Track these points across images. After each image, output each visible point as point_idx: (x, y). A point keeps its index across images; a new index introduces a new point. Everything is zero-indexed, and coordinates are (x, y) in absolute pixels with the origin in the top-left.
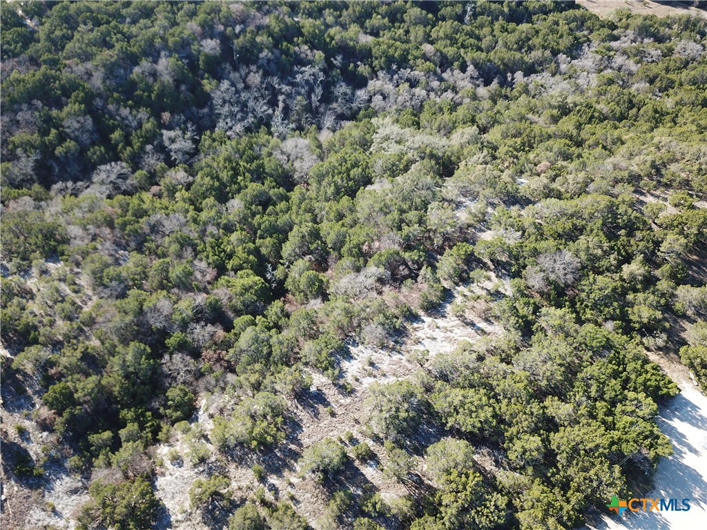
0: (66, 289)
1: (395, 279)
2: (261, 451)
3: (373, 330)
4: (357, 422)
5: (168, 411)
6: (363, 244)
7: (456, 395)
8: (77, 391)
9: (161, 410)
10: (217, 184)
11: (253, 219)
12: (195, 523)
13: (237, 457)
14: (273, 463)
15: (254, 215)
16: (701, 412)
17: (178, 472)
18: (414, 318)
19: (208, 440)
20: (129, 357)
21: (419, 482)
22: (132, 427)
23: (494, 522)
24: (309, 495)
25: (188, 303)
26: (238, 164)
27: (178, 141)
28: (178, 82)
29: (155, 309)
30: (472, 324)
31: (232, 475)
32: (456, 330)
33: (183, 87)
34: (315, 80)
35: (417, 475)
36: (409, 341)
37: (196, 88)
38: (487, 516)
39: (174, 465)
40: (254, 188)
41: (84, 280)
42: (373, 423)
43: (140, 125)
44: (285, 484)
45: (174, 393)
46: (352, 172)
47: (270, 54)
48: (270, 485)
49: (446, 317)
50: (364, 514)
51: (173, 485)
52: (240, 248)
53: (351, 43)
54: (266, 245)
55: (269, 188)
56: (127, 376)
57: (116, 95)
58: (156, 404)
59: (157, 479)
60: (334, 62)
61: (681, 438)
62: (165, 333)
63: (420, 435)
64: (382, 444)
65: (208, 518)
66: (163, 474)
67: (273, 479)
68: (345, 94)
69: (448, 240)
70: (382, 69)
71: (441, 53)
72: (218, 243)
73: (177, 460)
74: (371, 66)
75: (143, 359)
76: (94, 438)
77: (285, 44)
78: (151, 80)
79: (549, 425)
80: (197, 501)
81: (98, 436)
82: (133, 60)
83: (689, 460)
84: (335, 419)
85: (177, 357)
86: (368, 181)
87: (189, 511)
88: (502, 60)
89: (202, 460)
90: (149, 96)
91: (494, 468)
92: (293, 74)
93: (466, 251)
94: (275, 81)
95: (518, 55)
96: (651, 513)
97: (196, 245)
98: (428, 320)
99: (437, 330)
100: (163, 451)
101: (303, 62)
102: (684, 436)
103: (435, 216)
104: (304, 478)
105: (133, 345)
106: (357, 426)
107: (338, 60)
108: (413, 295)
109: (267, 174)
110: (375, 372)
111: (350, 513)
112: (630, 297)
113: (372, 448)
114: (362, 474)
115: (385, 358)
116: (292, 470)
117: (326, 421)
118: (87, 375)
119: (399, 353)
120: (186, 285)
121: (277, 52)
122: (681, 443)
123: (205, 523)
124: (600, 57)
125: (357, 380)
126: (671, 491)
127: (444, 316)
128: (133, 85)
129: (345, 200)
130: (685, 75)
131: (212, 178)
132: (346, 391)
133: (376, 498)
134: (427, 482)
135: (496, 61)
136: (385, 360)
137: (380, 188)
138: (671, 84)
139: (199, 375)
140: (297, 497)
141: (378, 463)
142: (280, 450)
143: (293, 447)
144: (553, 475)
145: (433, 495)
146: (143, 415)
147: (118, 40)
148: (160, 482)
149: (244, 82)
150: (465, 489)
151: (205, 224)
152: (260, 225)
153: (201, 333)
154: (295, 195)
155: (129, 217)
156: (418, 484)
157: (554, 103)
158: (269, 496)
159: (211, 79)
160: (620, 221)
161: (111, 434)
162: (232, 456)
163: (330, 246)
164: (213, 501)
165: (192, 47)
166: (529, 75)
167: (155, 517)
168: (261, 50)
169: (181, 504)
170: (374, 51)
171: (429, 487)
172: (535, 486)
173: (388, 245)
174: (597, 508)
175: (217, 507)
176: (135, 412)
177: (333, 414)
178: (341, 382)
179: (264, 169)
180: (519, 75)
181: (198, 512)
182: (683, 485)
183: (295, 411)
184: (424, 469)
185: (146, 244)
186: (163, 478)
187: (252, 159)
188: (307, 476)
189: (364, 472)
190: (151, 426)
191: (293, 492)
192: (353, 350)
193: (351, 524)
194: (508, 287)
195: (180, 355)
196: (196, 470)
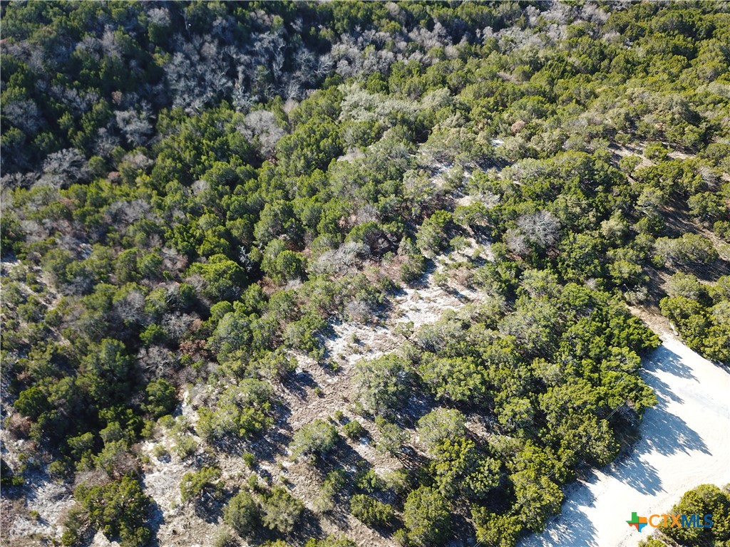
0: (26, 289)
1: (375, 254)
2: (250, 438)
3: (356, 307)
4: (346, 400)
5: (149, 407)
6: (339, 219)
7: (444, 365)
8: (50, 394)
9: (142, 406)
10: (179, 165)
11: (221, 201)
12: (189, 516)
13: (226, 447)
14: (264, 450)
15: (221, 196)
16: (682, 361)
17: (166, 468)
18: (397, 291)
19: (194, 433)
20: (103, 355)
21: (412, 454)
22: (113, 426)
23: (488, 486)
24: (302, 478)
25: (159, 294)
26: (200, 142)
27: (133, 122)
28: (127, 57)
29: (126, 303)
30: (455, 293)
31: (222, 465)
32: (439, 300)
33: (133, 63)
34: (275, 47)
35: (410, 448)
36: (393, 315)
37: (147, 63)
38: (482, 481)
39: (161, 461)
40: (219, 167)
41: (46, 278)
42: (362, 399)
43: (90, 107)
44: (278, 469)
45: (154, 388)
46: (321, 144)
47: (224, 21)
48: (262, 472)
49: (428, 288)
50: (360, 491)
51: (162, 481)
52: (210, 232)
53: (311, 5)
54: (237, 226)
55: (235, 165)
56: (102, 374)
57: (59, 75)
58: (136, 401)
59: (144, 477)
60: (294, 27)
61: (664, 387)
62: (138, 327)
63: (410, 408)
64: (373, 420)
65: (202, 510)
66: (151, 471)
67: (265, 466)
68: (308, 61)
69: (426, 209)
70: (345, 31)
71: (406, 11)
72: (186, 228)
73: (164, 456)
74: (333, 29)
75: (118, 356)
76: (73, 441)
77: (240, 9)
78: (97, 57)
79: (538, 386)
80: (188, 495)
81: (78, 438)
82: (75, 36)
83: (672, 408)
84: (324, 400)
85: (154, 351)
86: (339, 152)
87: (181, 505)
88: (470, 15)
89: (190, 453)
90: (97, 75)
91: (485, 433)
92: (251, 44)
93: (445, 219)
94: (232, 50)
95: (486, 10)
96: (638, 462)
97: (164, 232)
98: (410, 292)
99: (421, 301)
100: (148, 447)
101: (261, 29)
102: (667, 386)
103: (411, 184)
104: (296, 462)
105: (106, 342)
106: (346, 404)
107: (298, 25)
108: (393, 268)
109: (231, 151)
110: (361, 349)
111: (346, 492)
112: (610, 253)
113: (363, 426)
114: (355, 452)
115: (370, 334)
116: (283, 454)
117: (315, 402)
118: (60, 377)
119: (384, 327)
120: (156, 274)
121: (232, 19)
122: (664, 392)
123: (199, 516)
124: (569, 7)
125: (343, 358)
126: (656, 440)
127: (426, 287)
128: (78, 63)
129: (317, 174)
130: (655, 22)
131: (174, 160)
132: (333, 370)
133: (371, 474)
134: (420, 453)
135: (464, 17)
136: (370, 336)
137: (352, 157)
138: (641, 32)
139: (179, 367)
140: (291, 481)
141: (370, 439)
142: (270, 436)
143: (282, 431)
144: (544, 434)
145: (427, 466)
146: (123, 413)
147: (55, 14)
148: (149, 479)
149: (199, 53)
150: (458, 457)
151: (171, 209)
152: (228, 206)
153: (177, 323)
154: (263, 171)
155: (88, 207)
156: (412, 456)
157: (525, 58)
158: (262, 483)
159: (164, 53)
160: (597, 177)
161: (91, 436)
162: (220, 446)
163: (304, 223)
164: (205, 493)
165: (139, 18)
166: (499, 30)
167: (146, 514)
168: (214, 18)
169: (172, 499)
170: (335, 12)
171: (423, 458)
172: (527, 448)
173: (365, 218)
174: (588, 462)
175: (210, 498)
176: (115, 410)
177: (321, 395)
178: (327, 361)
179: (228, 146)
180: (488, 31)
181: (191, 505)
182: (668, 433)
183: (282, 395)
184: (417, 441)
185: (109, 235)
186: (151, 475)
187: (214, 137)
188: (299, 459)
189: (357, 450)
190: (133, 424)
191: (286, 476)
192: (337, 328)
193: (348, 502)
194: (489, 252)
195: (157, 348)
196: (185, 464)
